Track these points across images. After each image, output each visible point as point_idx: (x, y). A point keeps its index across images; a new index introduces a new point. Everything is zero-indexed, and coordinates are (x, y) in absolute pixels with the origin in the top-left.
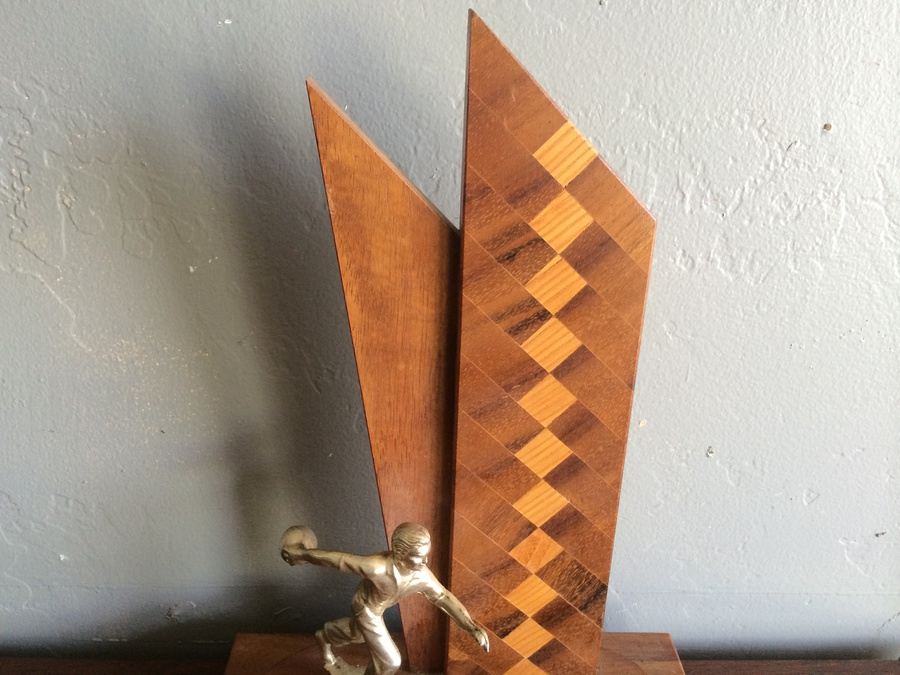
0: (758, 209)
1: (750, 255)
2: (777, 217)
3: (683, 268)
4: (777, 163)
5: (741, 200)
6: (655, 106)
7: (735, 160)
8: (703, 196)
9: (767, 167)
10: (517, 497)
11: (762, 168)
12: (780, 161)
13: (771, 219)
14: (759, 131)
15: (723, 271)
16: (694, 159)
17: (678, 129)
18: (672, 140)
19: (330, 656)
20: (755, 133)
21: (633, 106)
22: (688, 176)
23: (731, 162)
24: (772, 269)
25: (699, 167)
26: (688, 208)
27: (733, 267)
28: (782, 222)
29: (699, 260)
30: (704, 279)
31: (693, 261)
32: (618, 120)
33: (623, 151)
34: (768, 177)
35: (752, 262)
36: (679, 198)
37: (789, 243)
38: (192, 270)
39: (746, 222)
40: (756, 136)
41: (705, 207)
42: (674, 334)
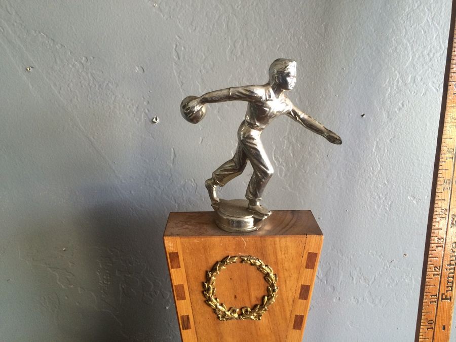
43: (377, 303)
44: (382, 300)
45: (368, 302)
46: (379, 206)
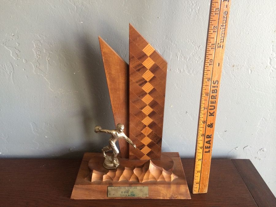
0: (193, 60)
1: (192, 69)
2: (198, 61)
3: (178, 72)
4: (197, 50)
5: (190, 58)
6: (170, 39)
7: (188, 49)
8: (182, 57)
9: (195, 51)
10: (142, 120)
11: (194, 51)
12: (198, 49)
13: (197, 62)
14: (193, 43)
15: (187, 73)
16: (179, 49)
17: (175, 43)
18: (174, 45)
19: (104, 154)
20: (192, 43)
21: (166, 38)
22: (178, 53)
23: (187, 50)
24: (197, 72)
25: (181, 51)
26: (179, 60)
27: (189, 72)
28: (199, 62)
29: (182, 71)
30: (183, 75)
31: (181, 71)
32: (163, 41)
33: (164, 48)
34: (195, 53)
35: (193, 71)
36: (177, 57)
37: (201, 67)
38: (74, 73)
39: (191, 62)
40: (192, 44)
41: (182, 59)
42: (177, 87)
43: (191, 73)
44: (194, 71)
45: (186, 72)
46: (192, 10)
